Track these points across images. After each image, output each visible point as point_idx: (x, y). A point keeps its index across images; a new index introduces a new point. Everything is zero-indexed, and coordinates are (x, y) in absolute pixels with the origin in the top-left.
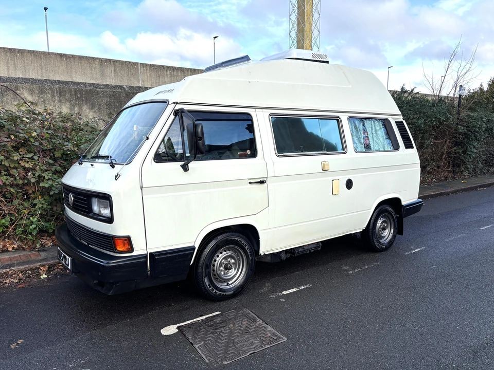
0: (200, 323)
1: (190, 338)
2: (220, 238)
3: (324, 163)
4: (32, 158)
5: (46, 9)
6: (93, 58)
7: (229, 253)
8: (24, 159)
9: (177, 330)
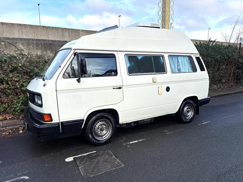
0: (85, 156)
1: (78, 163)
2: (97, 115)
3: (154, 78)
4: (18, 76)
5: (39, 5)
6: (58, 28)
7: (102, 123)
8: (15, 76)
9: (73, 159)
